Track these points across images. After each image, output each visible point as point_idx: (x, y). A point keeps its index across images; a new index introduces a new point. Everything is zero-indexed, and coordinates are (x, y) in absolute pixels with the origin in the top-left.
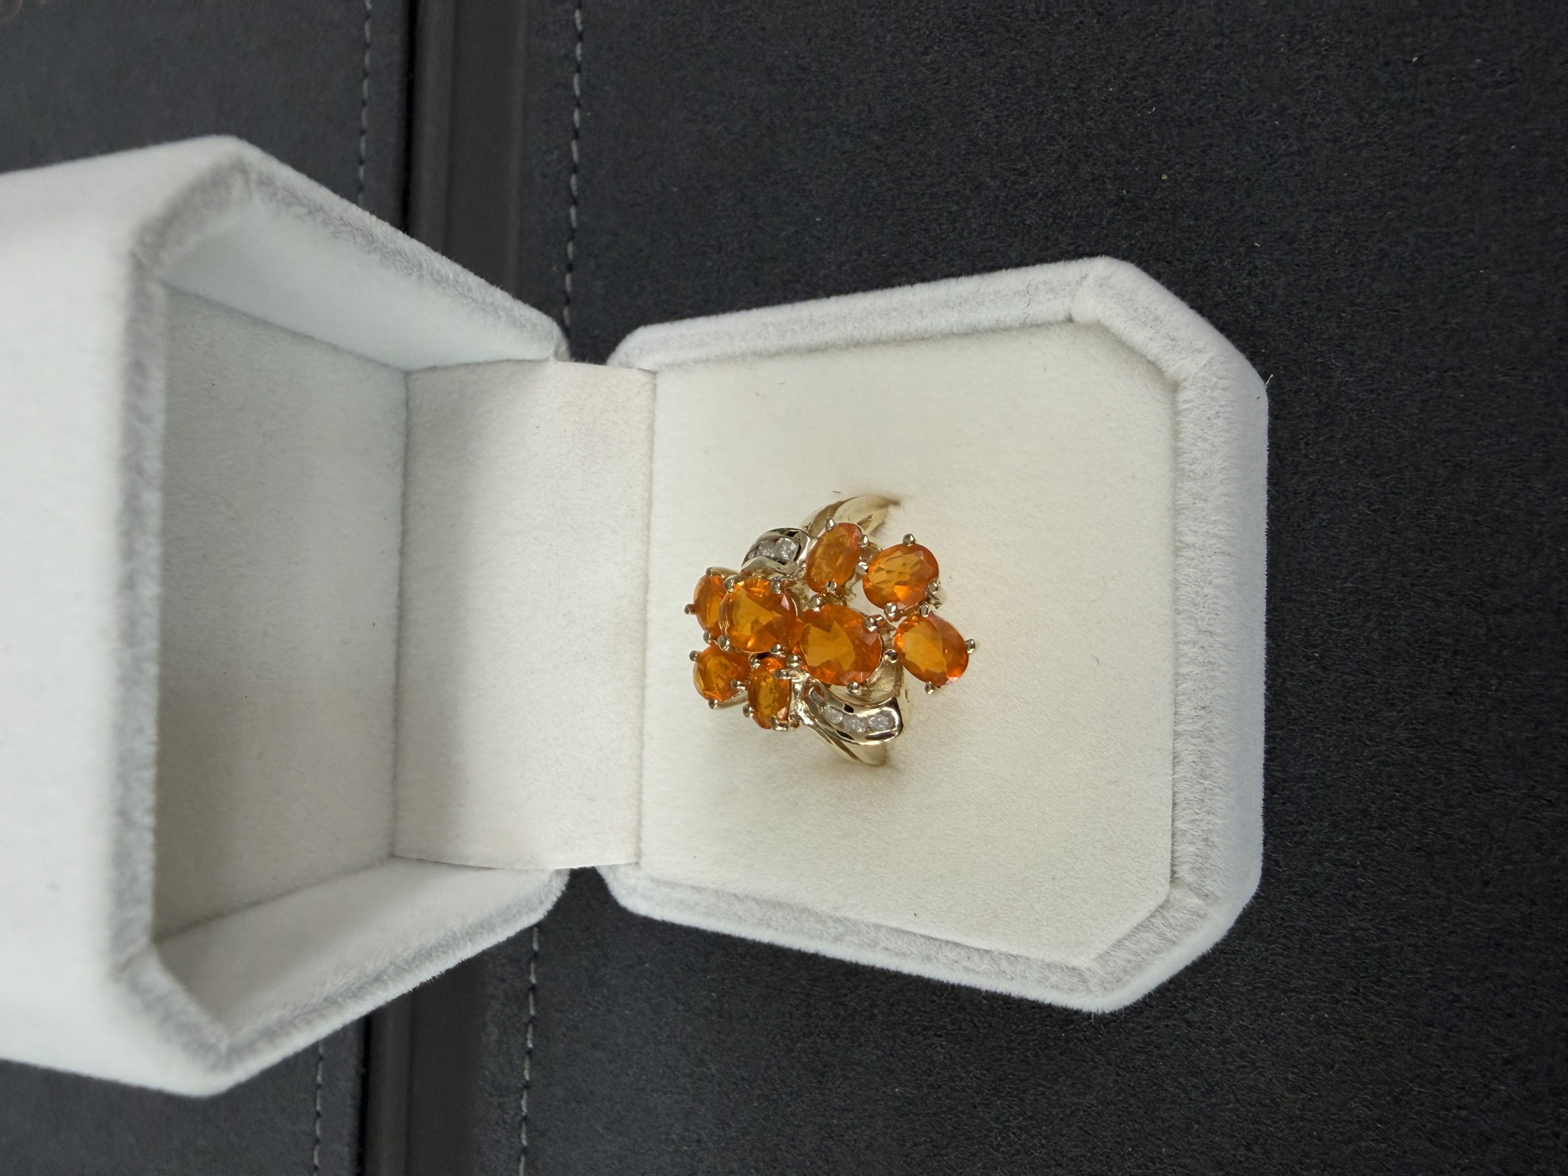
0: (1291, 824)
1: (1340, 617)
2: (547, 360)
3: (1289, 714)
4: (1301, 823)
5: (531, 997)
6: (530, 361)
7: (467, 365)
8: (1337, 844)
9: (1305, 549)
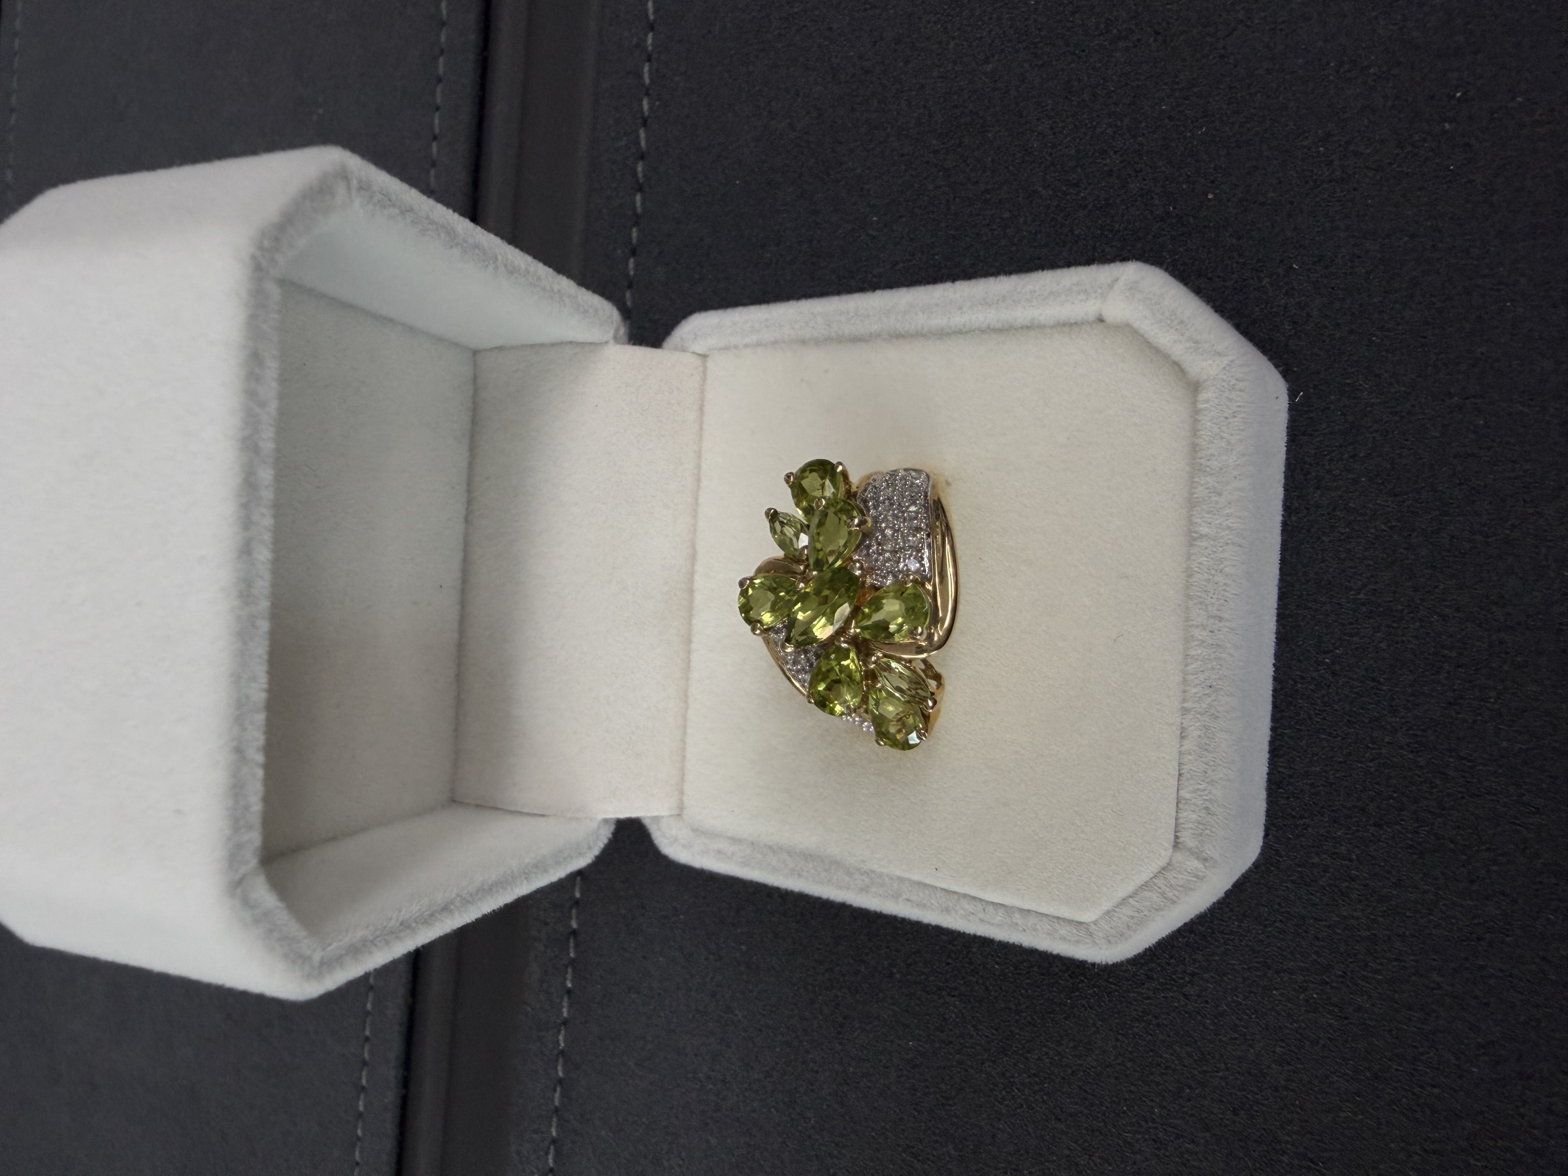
0: (1294, 817)
1: (1351, 627)
2: (607, 343)
3: (1298, 714)
4: (1301, 818)
6: (591, 344)
7: (532, 346)
8: (1334, 838)
9: (1323, 561)
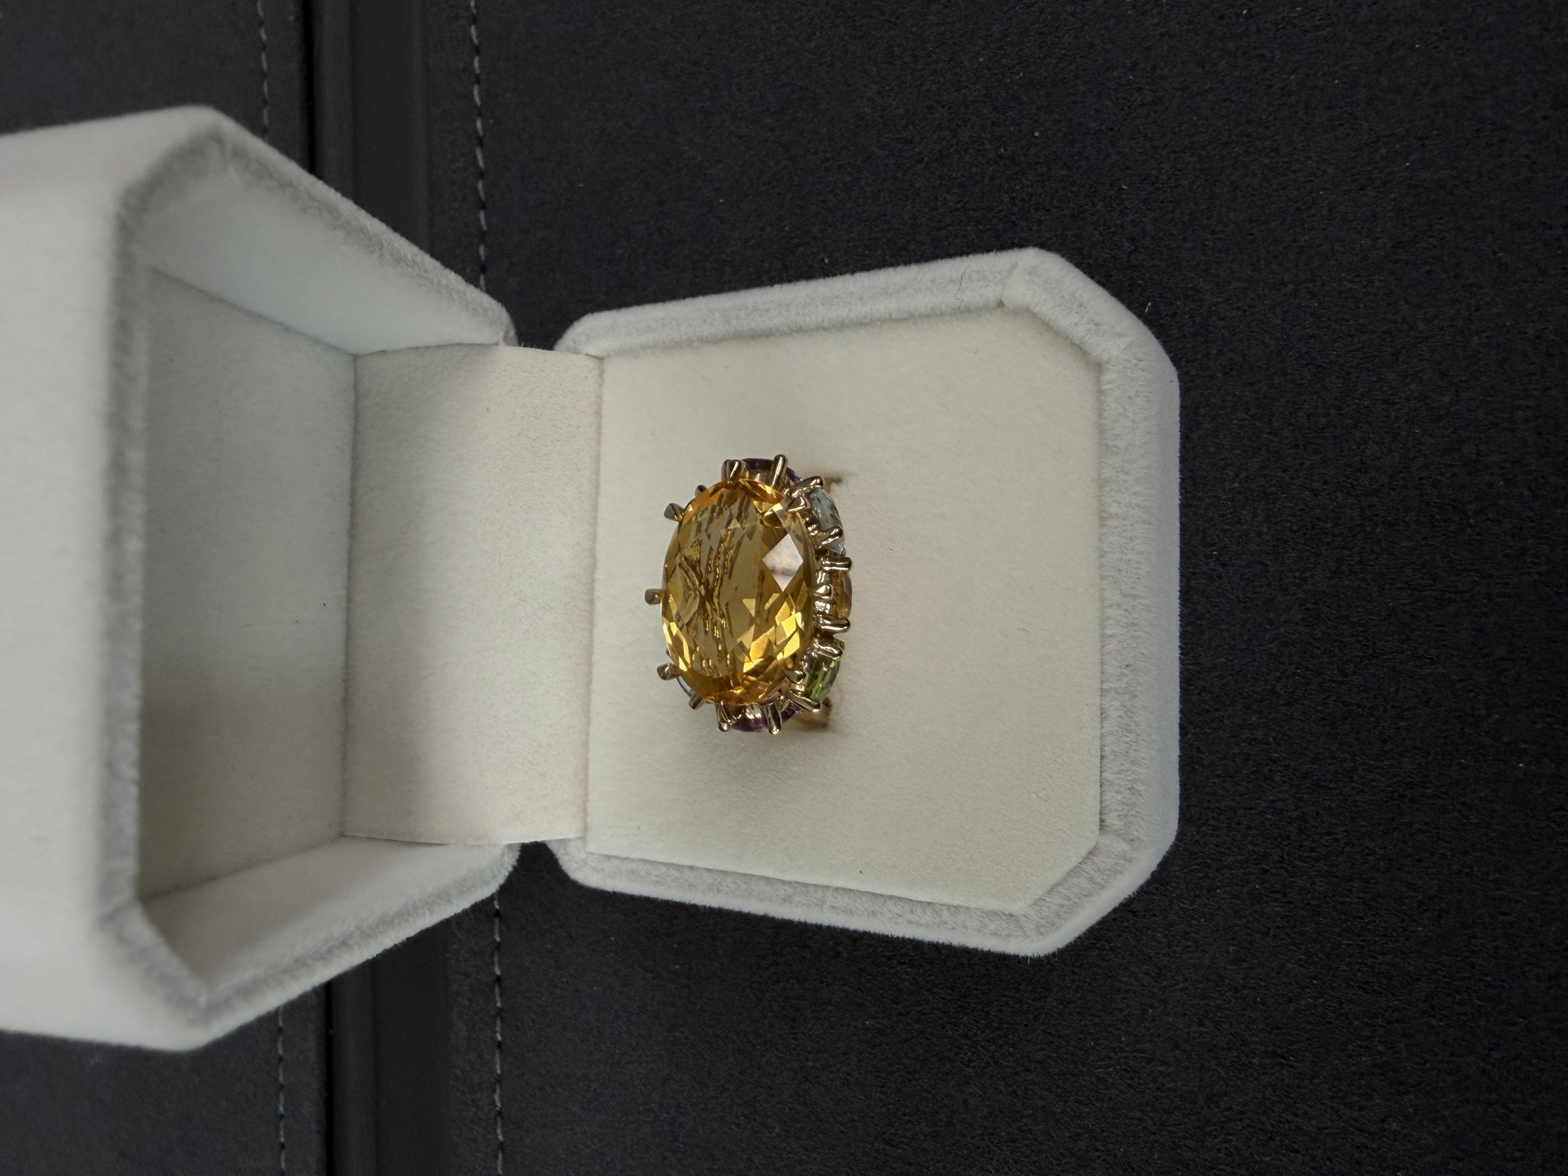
5: (497, 990)
